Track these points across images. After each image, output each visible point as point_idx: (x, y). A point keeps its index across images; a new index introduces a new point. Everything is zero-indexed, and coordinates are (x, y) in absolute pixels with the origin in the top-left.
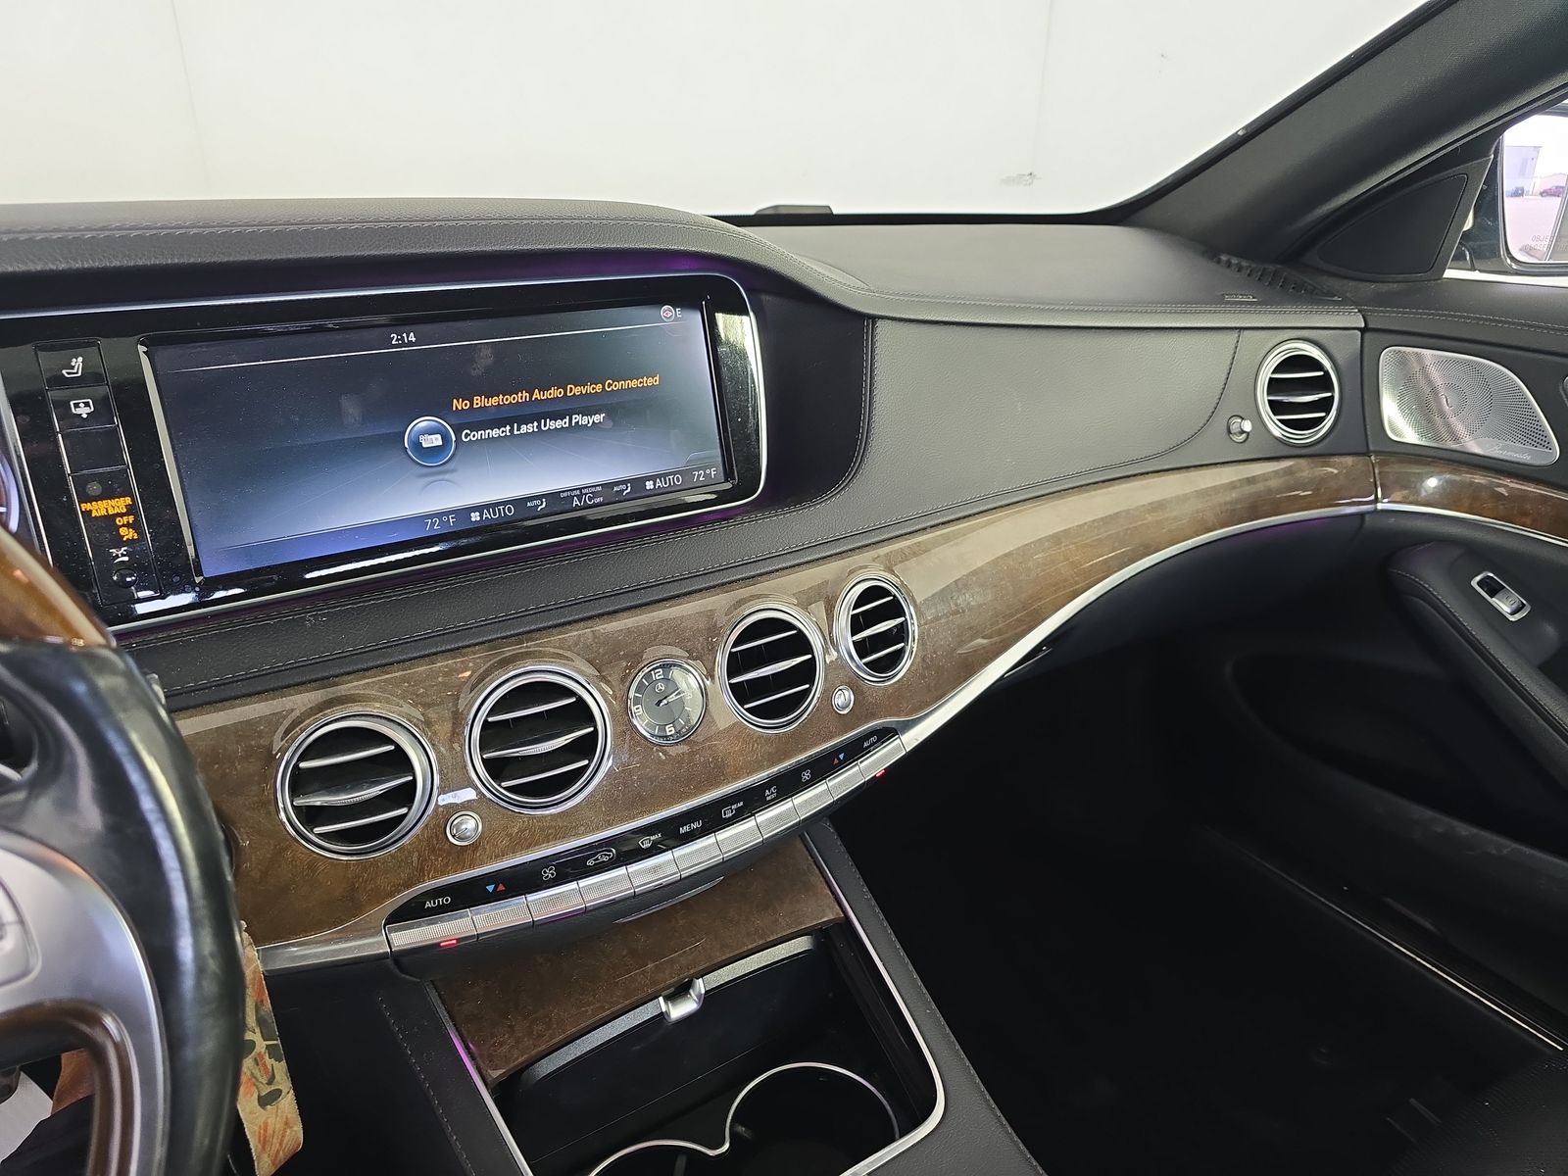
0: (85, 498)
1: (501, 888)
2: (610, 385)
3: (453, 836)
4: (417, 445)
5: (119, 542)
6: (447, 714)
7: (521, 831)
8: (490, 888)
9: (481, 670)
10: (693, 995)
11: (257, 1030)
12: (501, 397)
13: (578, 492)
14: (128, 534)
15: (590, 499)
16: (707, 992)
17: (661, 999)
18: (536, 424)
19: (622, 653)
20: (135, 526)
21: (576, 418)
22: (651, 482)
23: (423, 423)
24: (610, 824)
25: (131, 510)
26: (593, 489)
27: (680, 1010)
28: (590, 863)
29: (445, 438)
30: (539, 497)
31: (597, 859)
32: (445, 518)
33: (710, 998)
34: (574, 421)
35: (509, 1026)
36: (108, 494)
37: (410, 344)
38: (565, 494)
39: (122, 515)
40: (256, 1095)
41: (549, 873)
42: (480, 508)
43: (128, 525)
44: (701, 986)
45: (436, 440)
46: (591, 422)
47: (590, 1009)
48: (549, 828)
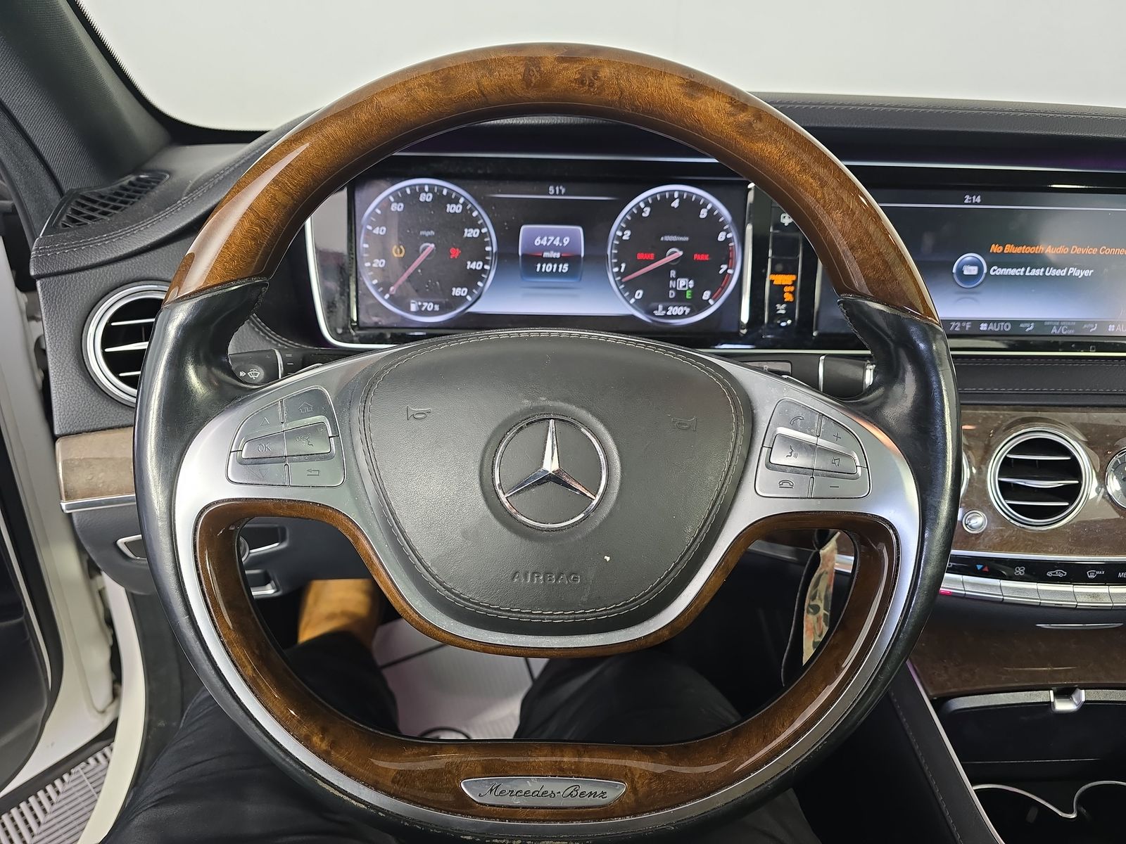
0: (773, 272)
1: (986, 569)
2: (1103, 250)
3: (966, 525)
4: (960, 271)
5: (782, 302)
6: (981, 444)
7: (1011, 536)
8: (979, 567)
9: (1009, 422)
10: (1074, 699)
11: (823, 602)
12: (1024, 247)
13: (1058, 324)
14: (788, 297)
15: (1065, 330)
16: (1086, 701)
17: (1051, 692)
18: (1042, 270)
19: (1108, 436)
20: (793, 293)
21: (1073, 270)
22: (1114, 326)
23: (969, 257)
24: (1071, 553)
25: (794, 283)
26: (1069, 324)
27: (1063, 706)
28: (1050, 574)
29: (980, 270)
30: (1030, 322)
31: (1055, 573)
32: (964, 324)
33: (1086, 707)
34: (1070, 272)
35: (945, 667)
36: (785, 272)
37: (976, 203)
38: (1048, 323)
39: (788, 285)
40: (813, 640)
41: (1020, 571)
42: (988, 322)
43: (790, 292)
44: (1083, 695)
45: (973, 270)
46: (1082, 275)
47: (1003, 678)
48: (1030, 540)
